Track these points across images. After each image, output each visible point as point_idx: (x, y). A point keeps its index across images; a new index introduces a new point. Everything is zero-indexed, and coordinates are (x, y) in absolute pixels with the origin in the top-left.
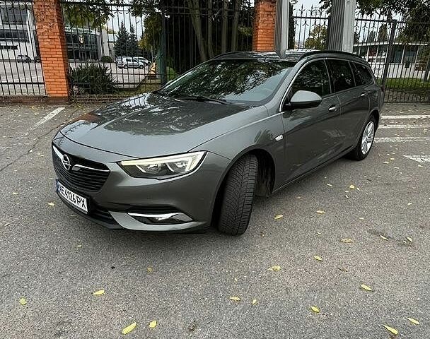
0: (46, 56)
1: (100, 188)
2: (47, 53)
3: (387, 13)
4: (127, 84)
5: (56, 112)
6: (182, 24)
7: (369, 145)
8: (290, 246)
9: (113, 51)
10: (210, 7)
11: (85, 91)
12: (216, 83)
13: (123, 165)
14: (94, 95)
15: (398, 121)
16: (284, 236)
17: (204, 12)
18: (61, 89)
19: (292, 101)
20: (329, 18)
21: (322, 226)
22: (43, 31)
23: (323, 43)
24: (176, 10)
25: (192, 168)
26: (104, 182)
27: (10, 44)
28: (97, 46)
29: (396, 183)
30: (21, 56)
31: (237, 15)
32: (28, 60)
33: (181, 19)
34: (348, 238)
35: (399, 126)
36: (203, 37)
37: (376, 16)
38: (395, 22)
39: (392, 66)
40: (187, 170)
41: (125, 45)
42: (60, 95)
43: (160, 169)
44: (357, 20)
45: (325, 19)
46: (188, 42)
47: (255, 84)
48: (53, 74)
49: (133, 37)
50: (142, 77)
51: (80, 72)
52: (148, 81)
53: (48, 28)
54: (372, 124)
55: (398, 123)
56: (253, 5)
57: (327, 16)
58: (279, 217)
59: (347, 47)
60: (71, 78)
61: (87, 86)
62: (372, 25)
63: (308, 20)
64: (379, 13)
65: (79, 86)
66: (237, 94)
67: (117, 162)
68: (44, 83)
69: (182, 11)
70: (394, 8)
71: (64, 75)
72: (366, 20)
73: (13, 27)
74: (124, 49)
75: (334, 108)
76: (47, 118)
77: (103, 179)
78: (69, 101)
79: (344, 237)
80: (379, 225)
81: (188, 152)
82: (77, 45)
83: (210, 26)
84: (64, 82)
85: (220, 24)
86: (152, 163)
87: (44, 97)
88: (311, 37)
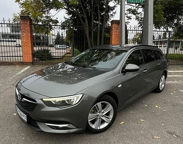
0: (24, 45)
1: (33, 110)
2: (25, 44)
3: (166, 28)
4: (57, 57)
5: (26, 68)
6: (81, 33)
7: (163, 85)
8: (128, 140)
9: (54, 43)
10: (93, 26)
11: (39, 60)
12: (95, 57)
13: (44, 100)
14: (43, 61)
15: (175, 73)
16: (125, 134)
17: (90, 28)
18: (29, 59)
19: (126, 68)
20: (142, 30)
21: (143, 129)
22: (24, 36)
23: (140, 40)
24: (78, 28)
25: (76, 102)
26: (34, 108)
27: (12, 40)
28: (48, 41)
29: (178, 105)
30: (17, 44)
31: (103, 29)
32: (20, 46)
33: (81, 31)
34: (157, 136)
35: (176, 76)
36: (90, 38)
37: (161, 29)
38: (170, 32)
39: (170, 49)
40: (74, 103)
41: (59, 40)
42: (29, 61)
43: (61, 102)
44: (154, 31)
45: (140, 31)
46: (83, 39)
47: (111, 58)
48: (26, 53)
49: (62, 37)
50: (64, 54)
51: (38, 52)
52: (66, 56)
53: (26, 34)
54: (164, 76)
55: (175, 74)
56: (110, 25)
57: (141, 30)
58: (122, 123)
59: (150, 43)
60: (34, 54)
61: (40, 58)
62: (160, 33)
63: (133, 31)
64: (163, 28)
65: (37, 58)
66: (104, 61)
67: (41, 99)
68: (22, 56)
69: (81, 28)
70: (169, 26)
71: (31, 53)
72: (158, 31)
73: (14, 33)
74: (59, 42)
75: (146, 71)
76: (22, 71)
77: (34, 106)
78: (33, 64)
79: (155, 135)
80: (172, 128)
81: (74, 95)
82: (40, 40)
83: (92, 33)
84: (31, 56)
85: (97, 33)
86: (58, 100)
87: (22, 62)
88: (135, 37)
